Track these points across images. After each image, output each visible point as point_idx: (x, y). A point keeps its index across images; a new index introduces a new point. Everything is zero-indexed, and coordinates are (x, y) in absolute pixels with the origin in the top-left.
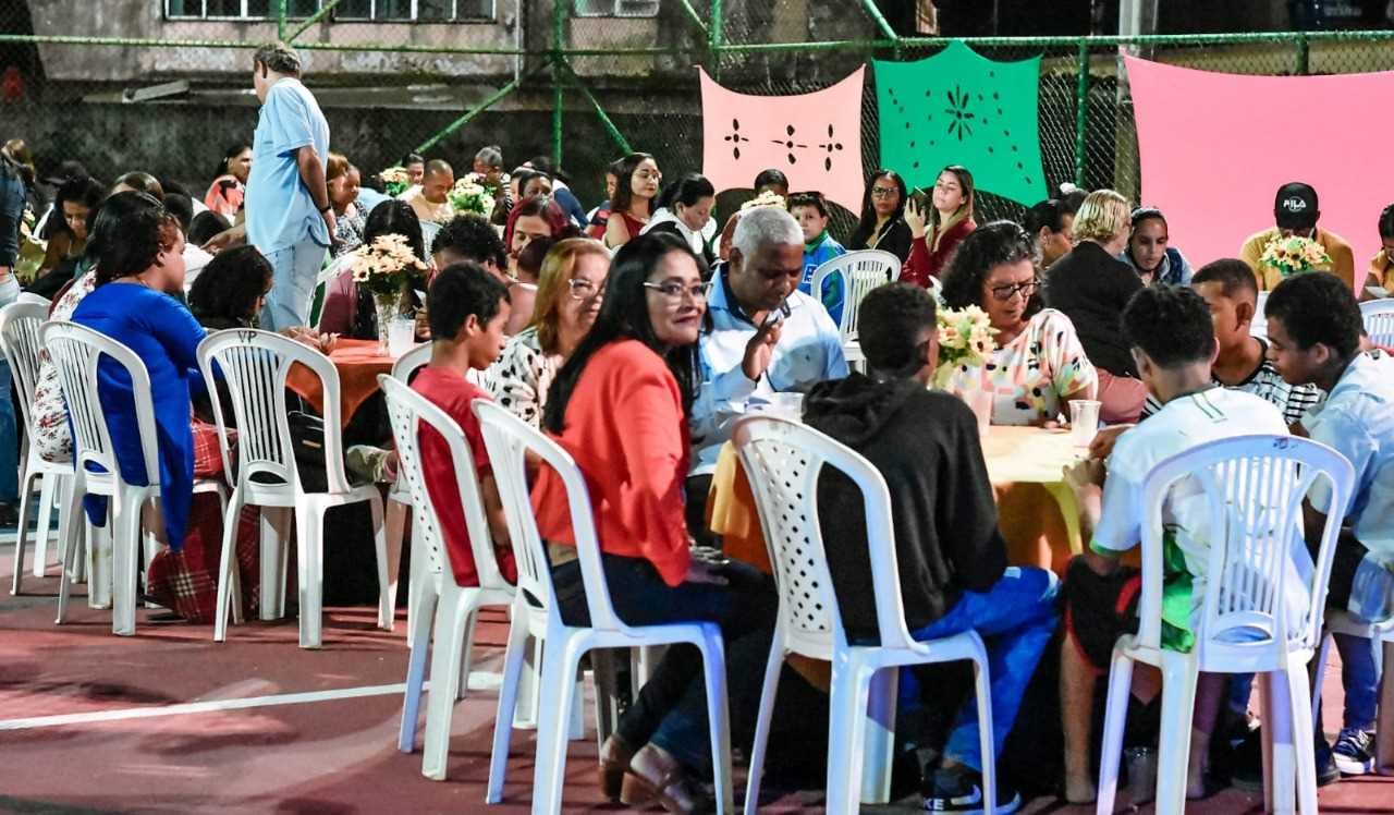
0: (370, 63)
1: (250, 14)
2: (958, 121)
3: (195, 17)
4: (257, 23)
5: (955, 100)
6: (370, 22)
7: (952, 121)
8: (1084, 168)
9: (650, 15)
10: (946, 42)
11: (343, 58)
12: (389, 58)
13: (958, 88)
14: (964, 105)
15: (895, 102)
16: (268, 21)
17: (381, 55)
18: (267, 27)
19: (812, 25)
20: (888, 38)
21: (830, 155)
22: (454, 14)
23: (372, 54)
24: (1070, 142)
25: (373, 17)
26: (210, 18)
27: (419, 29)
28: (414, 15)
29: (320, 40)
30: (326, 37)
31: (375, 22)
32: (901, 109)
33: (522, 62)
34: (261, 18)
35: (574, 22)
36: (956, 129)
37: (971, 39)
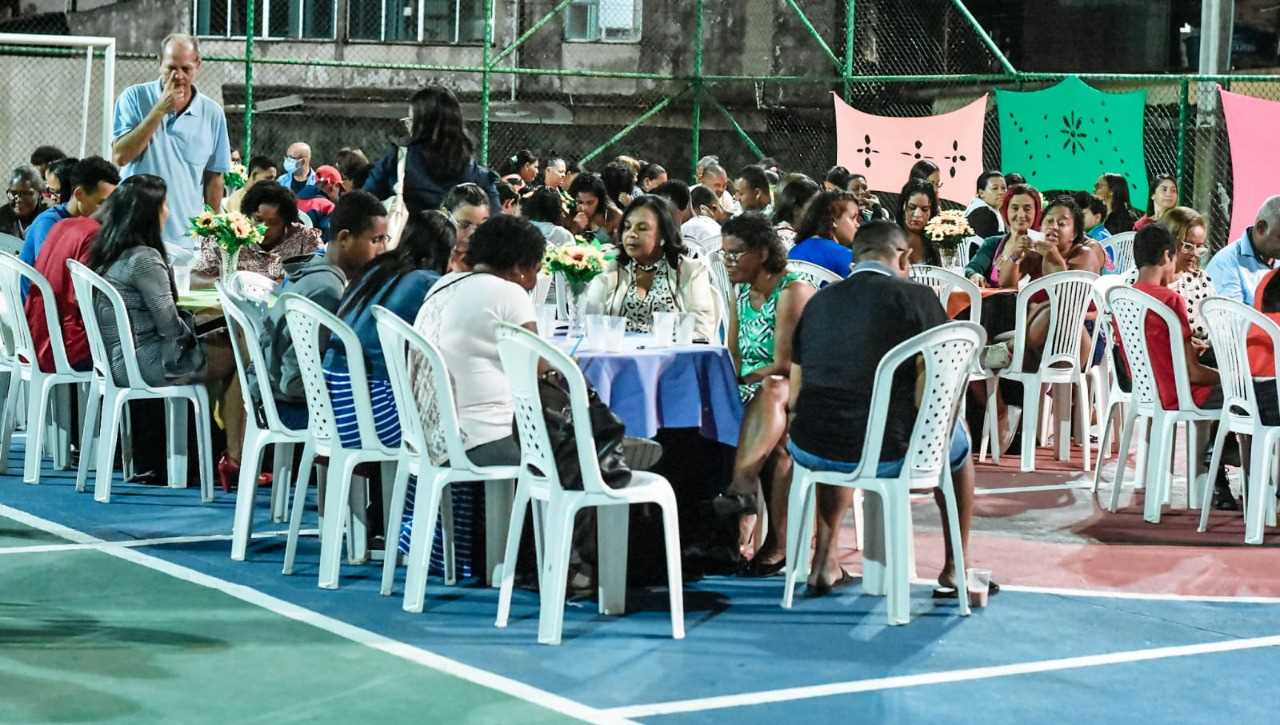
0: (382, 80)
1: (270, 35)
2: (1072, 139)
3: (221, 37)
4: (278, 42)
5: (1071, 123)
6: (380, 44)
7: (1066, 139)
8: (1183, 177)
9: (633, 41)
10: (1062, 77)
11: (355, 75)
12: (398, 74)
13: (1073, 114)
14: (1078, 127)
15: (1016, 123)
16: (288, 42)
17: (388, 73)
18: (286, 46)
19: (778, 53)
20: (1011, 74)
21: (955, 165)
22: (457, 39)
23: (381, 71)
24: (1171, 156)
25: (383, 39)
26: (234, 38)
27: (424, 50)
28: (420, 38)
29: (336, 59)
30: (340, 56)
31: (384, 44)
32: (1021, 130)
33: (518, 81)
34: (282, 39)
35: (564, 45)
36: (1070, 146)
37: (1084, 75)
